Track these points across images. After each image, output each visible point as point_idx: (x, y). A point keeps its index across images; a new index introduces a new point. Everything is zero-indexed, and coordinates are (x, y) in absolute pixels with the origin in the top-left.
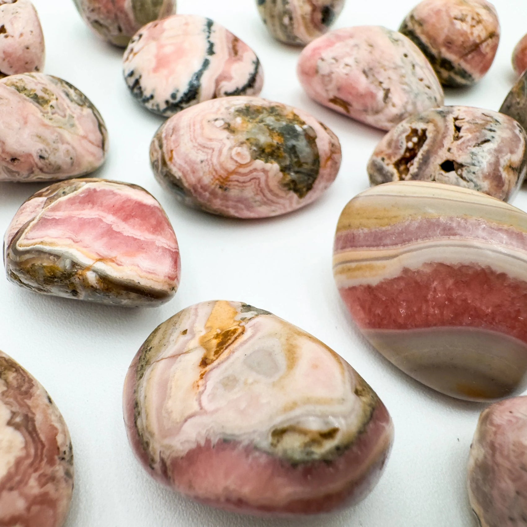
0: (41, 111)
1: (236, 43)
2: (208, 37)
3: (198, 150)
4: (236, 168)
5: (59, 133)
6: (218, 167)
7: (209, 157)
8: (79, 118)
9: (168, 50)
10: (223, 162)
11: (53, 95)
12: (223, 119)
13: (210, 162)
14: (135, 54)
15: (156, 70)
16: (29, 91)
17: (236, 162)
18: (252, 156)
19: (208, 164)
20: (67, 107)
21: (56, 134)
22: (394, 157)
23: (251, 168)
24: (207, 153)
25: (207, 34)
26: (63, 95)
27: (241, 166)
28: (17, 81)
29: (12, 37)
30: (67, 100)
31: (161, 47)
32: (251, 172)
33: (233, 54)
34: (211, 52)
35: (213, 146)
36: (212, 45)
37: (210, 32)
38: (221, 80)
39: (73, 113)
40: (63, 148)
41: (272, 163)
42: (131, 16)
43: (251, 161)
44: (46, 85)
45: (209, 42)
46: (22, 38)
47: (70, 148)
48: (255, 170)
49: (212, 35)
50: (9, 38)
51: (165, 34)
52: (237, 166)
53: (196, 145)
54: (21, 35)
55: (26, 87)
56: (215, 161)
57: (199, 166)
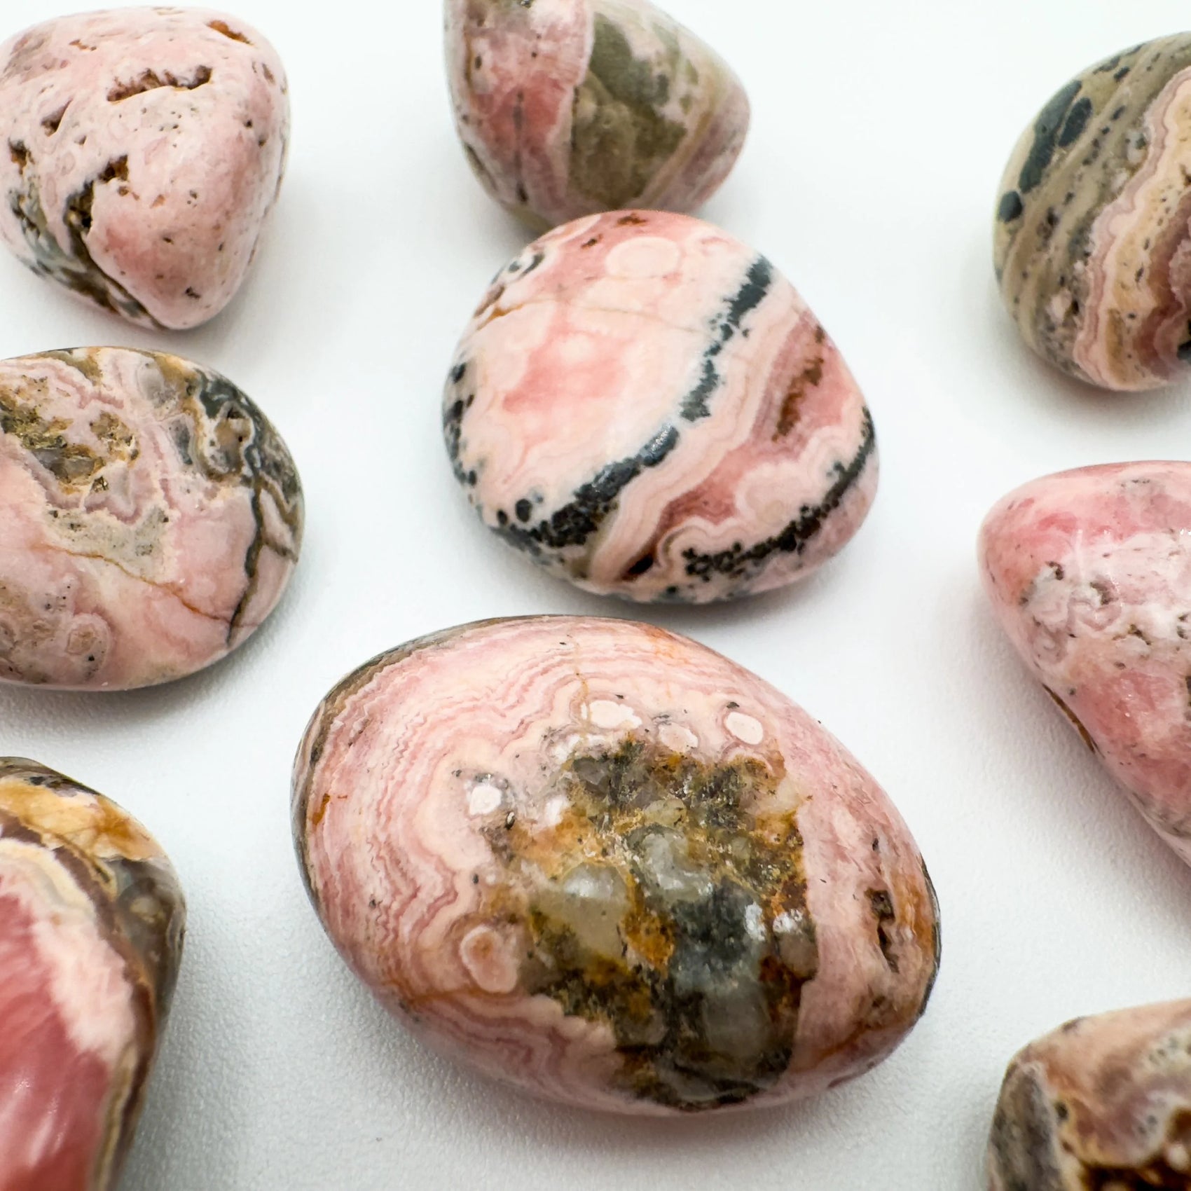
0: (52, 499)
1: (808, 387)
2: (715, 350)
3: (379, 857)
4: (459, 991)
5: (80, 577)
6: (406, 954)
7: (396, 906)
8: (187, 522)
9: (574, 351)
10: (427, 951)
11: (128, 441)
12: (505, 786)
13: (391, 926)
14: (498, 313)
15: (511, 402)
16: (44, 425)
17: (467, 973)
18: (522, 981)
19: (385, 924)
20: (157, 485)
21: (68, 579)
22: (1101, 1147)
23: (509, 1012)
24: (396, 892)
25: (718, 335)
26: (166, 442)
27: (475, 990)
28: (23, 384)
29: (136, 197)
30: (173, 459)
31: (562, 330)
32: (504, 1021)
33: (772, 428)
34: (696, 408)
35: (421, 880)
36: (710, 380)
37: (728, 333)
38: (689, 511)
39: (172, 504)
40: (71, 623)
41: (591, 1019)
42: (561, 168)
43: (513, 993)
44: (118, 404)
45: (709, 367)
46: (159, 208)
47: (99, 625)
48: (523, 1022)
49: (735, 344)
50: (129, 197)
51: (595, 292)
52: (466, 986)
53: (382, 838)
54: (160, 199)
55: (40, 412)
56: (406, 929)
57: (363, 910)
